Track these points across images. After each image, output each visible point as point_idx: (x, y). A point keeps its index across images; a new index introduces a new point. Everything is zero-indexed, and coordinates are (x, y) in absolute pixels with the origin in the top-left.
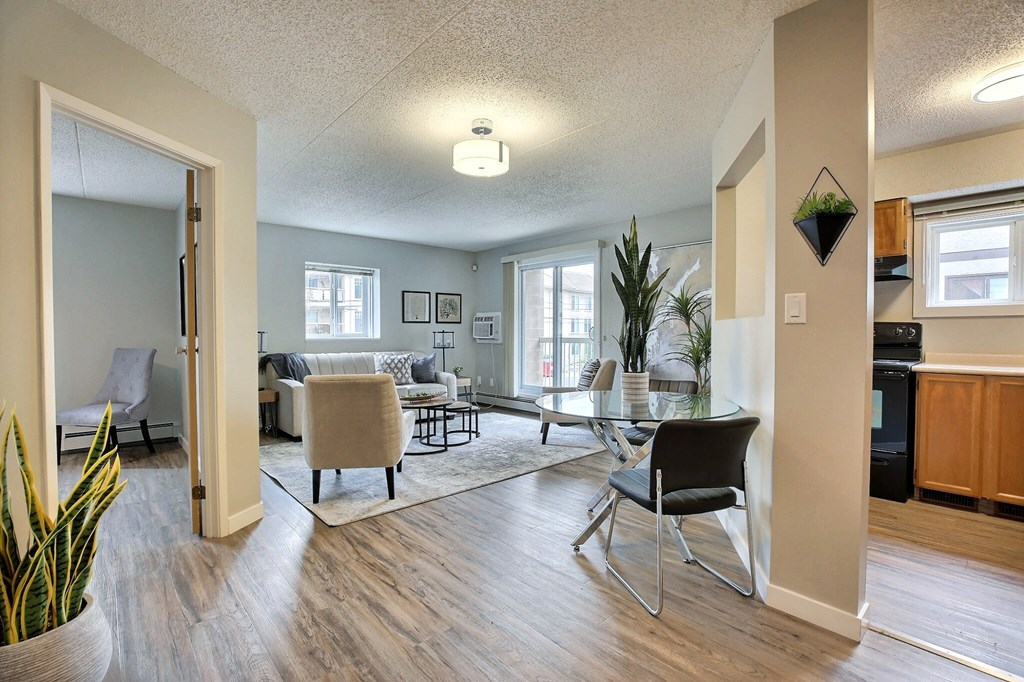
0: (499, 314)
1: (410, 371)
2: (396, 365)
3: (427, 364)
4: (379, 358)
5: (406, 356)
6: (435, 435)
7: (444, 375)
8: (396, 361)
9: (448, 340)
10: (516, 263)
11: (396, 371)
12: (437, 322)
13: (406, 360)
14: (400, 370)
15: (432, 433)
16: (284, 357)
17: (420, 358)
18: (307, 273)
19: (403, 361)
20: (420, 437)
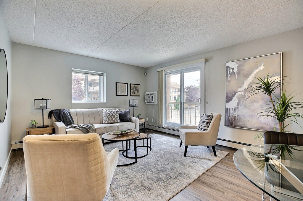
0: (156, 92)
1: (118, 117)
2: (112, 114)
3: (126, 113)
4: (105, 111)
5: (117, 110)
6: (130, 149)
7: (134, 118)
8: (112, 113)
9: (135, 103)
10: (163, 71)
11: (112, 117)
12: (130, 96)
13: (117, 112)
14: (114, 116)
15: (128, 148)
16: (60, 111)
17: (123, 111)
18: (73, 74)
19: (116, 112)
20: (123, 150)
